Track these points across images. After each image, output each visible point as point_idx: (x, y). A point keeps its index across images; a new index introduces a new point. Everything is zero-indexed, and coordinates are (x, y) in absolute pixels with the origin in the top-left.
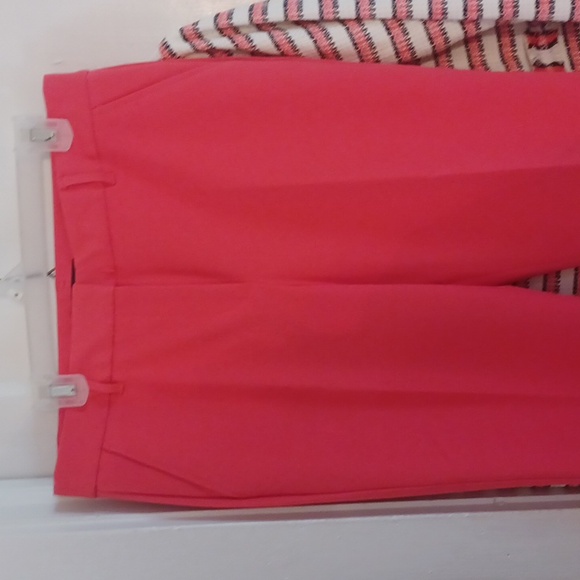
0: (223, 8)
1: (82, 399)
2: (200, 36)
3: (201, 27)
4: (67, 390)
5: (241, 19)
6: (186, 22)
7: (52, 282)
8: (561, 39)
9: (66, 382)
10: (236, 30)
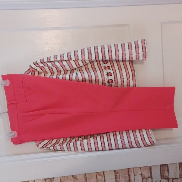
0: (42, 58)
1: (16, 136)
2: (37, 64)
3: (37, 62)
4: (13, 134)
5: (45, 60)
6: (35, 61)
7: (8, 114)
8: (109, 62)
9: (12, 133)
10: (45, 62)
